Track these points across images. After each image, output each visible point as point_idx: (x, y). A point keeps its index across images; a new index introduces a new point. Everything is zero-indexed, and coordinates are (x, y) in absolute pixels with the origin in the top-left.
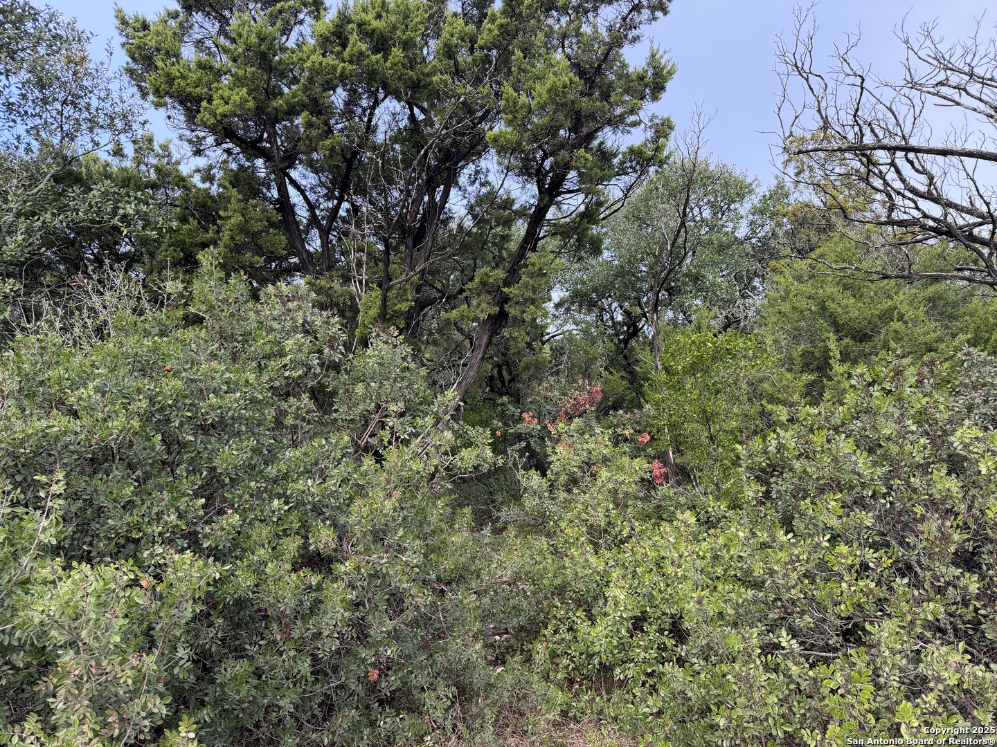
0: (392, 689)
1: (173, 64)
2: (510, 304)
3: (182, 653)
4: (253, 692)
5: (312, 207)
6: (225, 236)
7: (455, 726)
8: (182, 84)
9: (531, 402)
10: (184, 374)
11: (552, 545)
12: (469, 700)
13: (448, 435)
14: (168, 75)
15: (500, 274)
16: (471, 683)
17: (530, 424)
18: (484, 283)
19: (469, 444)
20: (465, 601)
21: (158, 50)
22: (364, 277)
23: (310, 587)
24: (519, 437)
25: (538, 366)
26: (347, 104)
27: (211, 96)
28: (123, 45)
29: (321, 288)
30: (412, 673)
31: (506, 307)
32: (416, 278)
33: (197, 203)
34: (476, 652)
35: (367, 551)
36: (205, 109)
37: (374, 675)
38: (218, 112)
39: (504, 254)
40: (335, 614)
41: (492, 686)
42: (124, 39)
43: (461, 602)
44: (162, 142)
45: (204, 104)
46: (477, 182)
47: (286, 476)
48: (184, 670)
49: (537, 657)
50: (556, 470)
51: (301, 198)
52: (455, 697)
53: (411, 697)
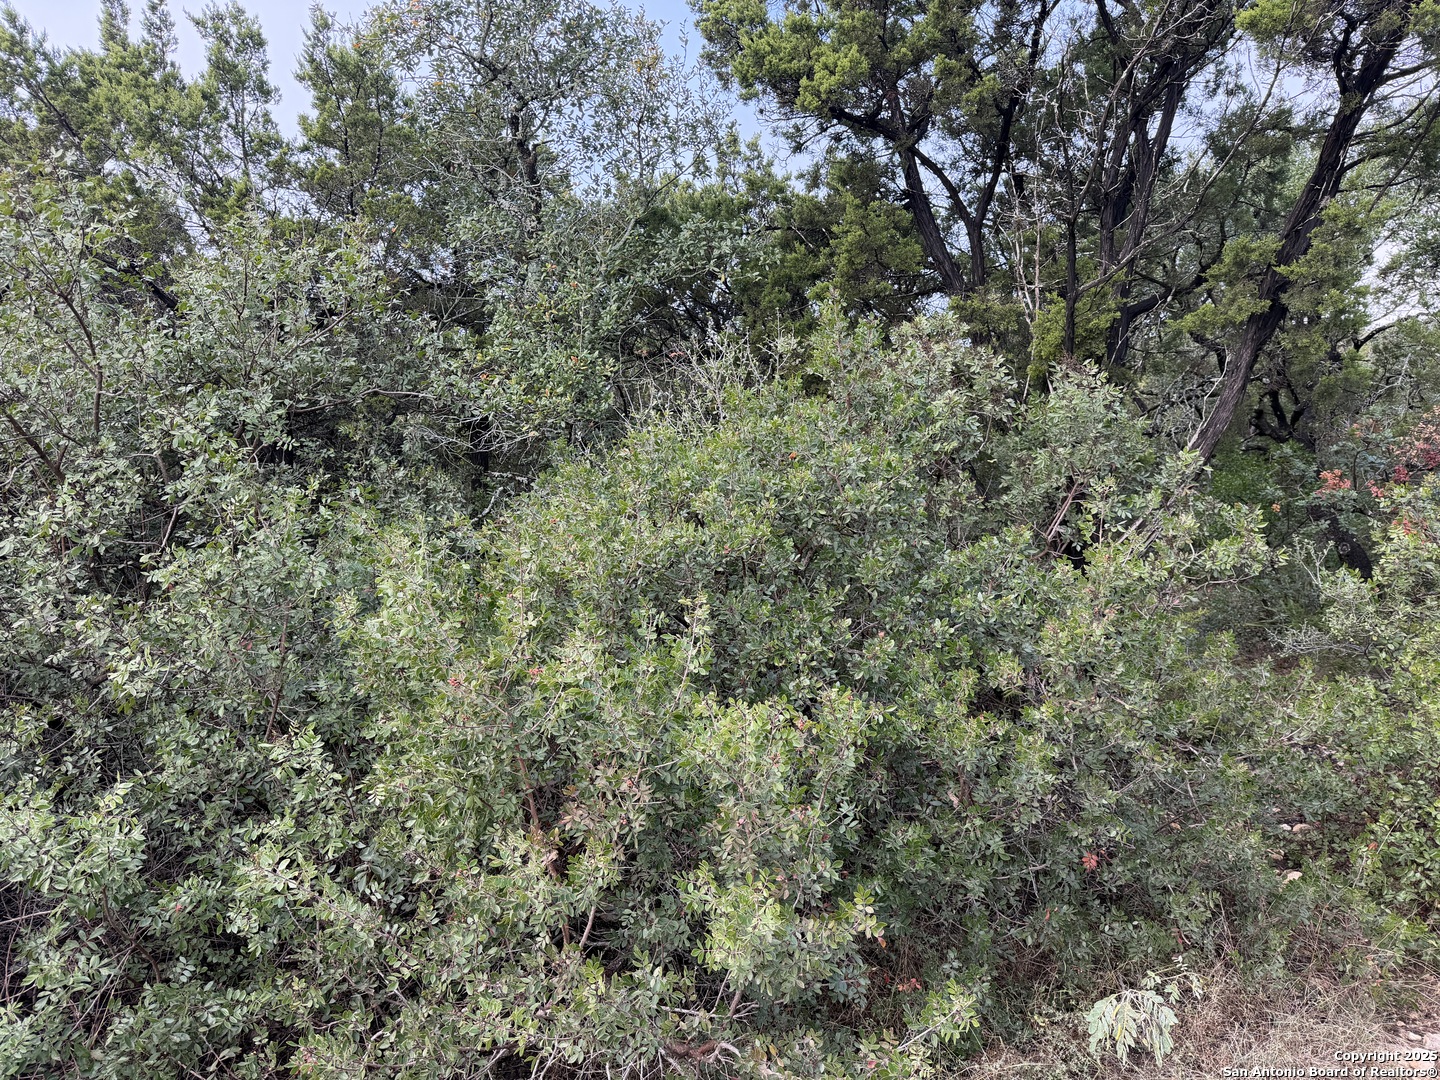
0: (1119, 883)
1: (760, 37)
2: (1290, 291)
3: (845, 808)
4: (932, 865)
5: (953, 191)
6: (841, 261)
7: (1219, 950)
8: (774, 61)
9: (1337, 452)
10: (812, 461)
11: (1386, 691)
12: (1243, 915)
13: (1188, 520)
14: (756, 53)
15: (1272, 241)
16: (1244, 891)
17: (1334, 487)
18: (1240, 264)
19: (1223, 532)
20: (1230, 772)
21: (741, 21)
22: (1037, 285)
23: (994, 738)
24: (1316, 513)
25: (1350, 390)
26: (999, 26)
27: (811, 69)
28: (697, 24)
29: (974, 311)
30: (1148, 865)
31: (1284, 298)
32: (1121, 275)
33: (802, 220)
34: (1251, 847)
35: (1070, 692)
36: (806, 88)
37: (1091, 861)
38: (822, 89)
39: (1276, 203)
40: (1033, 775)
41: (1280, 897)
42: (698, 16)
43: (1223, 772)
44: (749, 139)
45: (804, 81)
46: (1221, 91)
47: (947, 588)
48: (850, 829)
49: (1360, 864)
50: (1389, 568)
51: (939, 181)
52: (1217, 906)
53: (1146, 898)
